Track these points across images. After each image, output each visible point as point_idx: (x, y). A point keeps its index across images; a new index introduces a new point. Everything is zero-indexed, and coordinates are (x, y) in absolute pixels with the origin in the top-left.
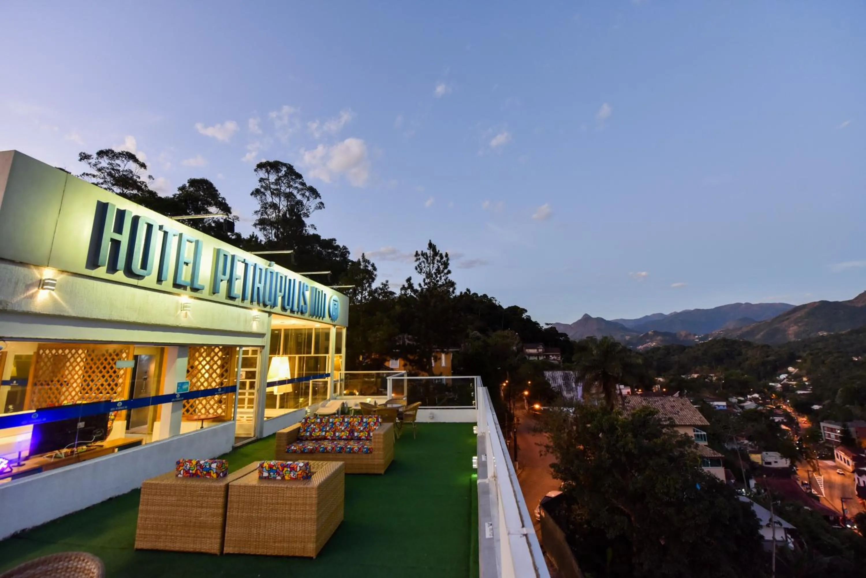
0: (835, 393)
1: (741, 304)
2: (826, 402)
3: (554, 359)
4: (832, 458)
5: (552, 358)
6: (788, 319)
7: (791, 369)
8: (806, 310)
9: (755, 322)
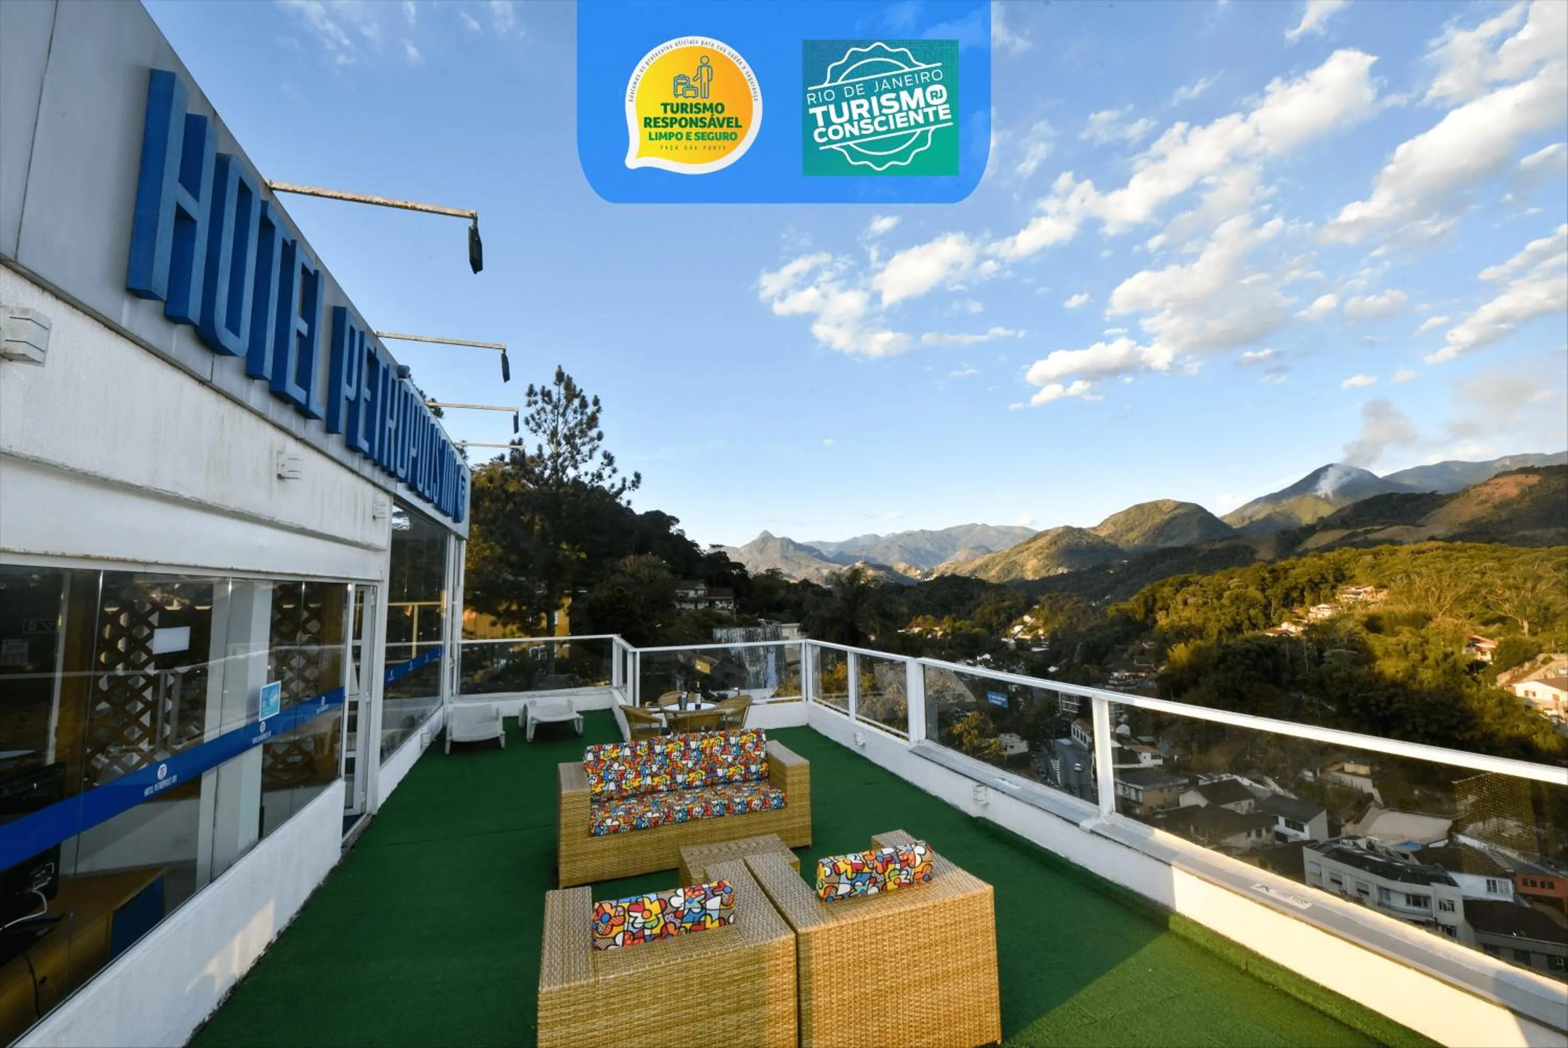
0: (1074, 650)
1: (977, 525)
2: (1064, 662)
3: (723, 608)
4: (1067, 735)
5: (719, 605)
6: (1027, 549)
7: (1027, 618)
8: (1048, 538)
9: (990, 552)
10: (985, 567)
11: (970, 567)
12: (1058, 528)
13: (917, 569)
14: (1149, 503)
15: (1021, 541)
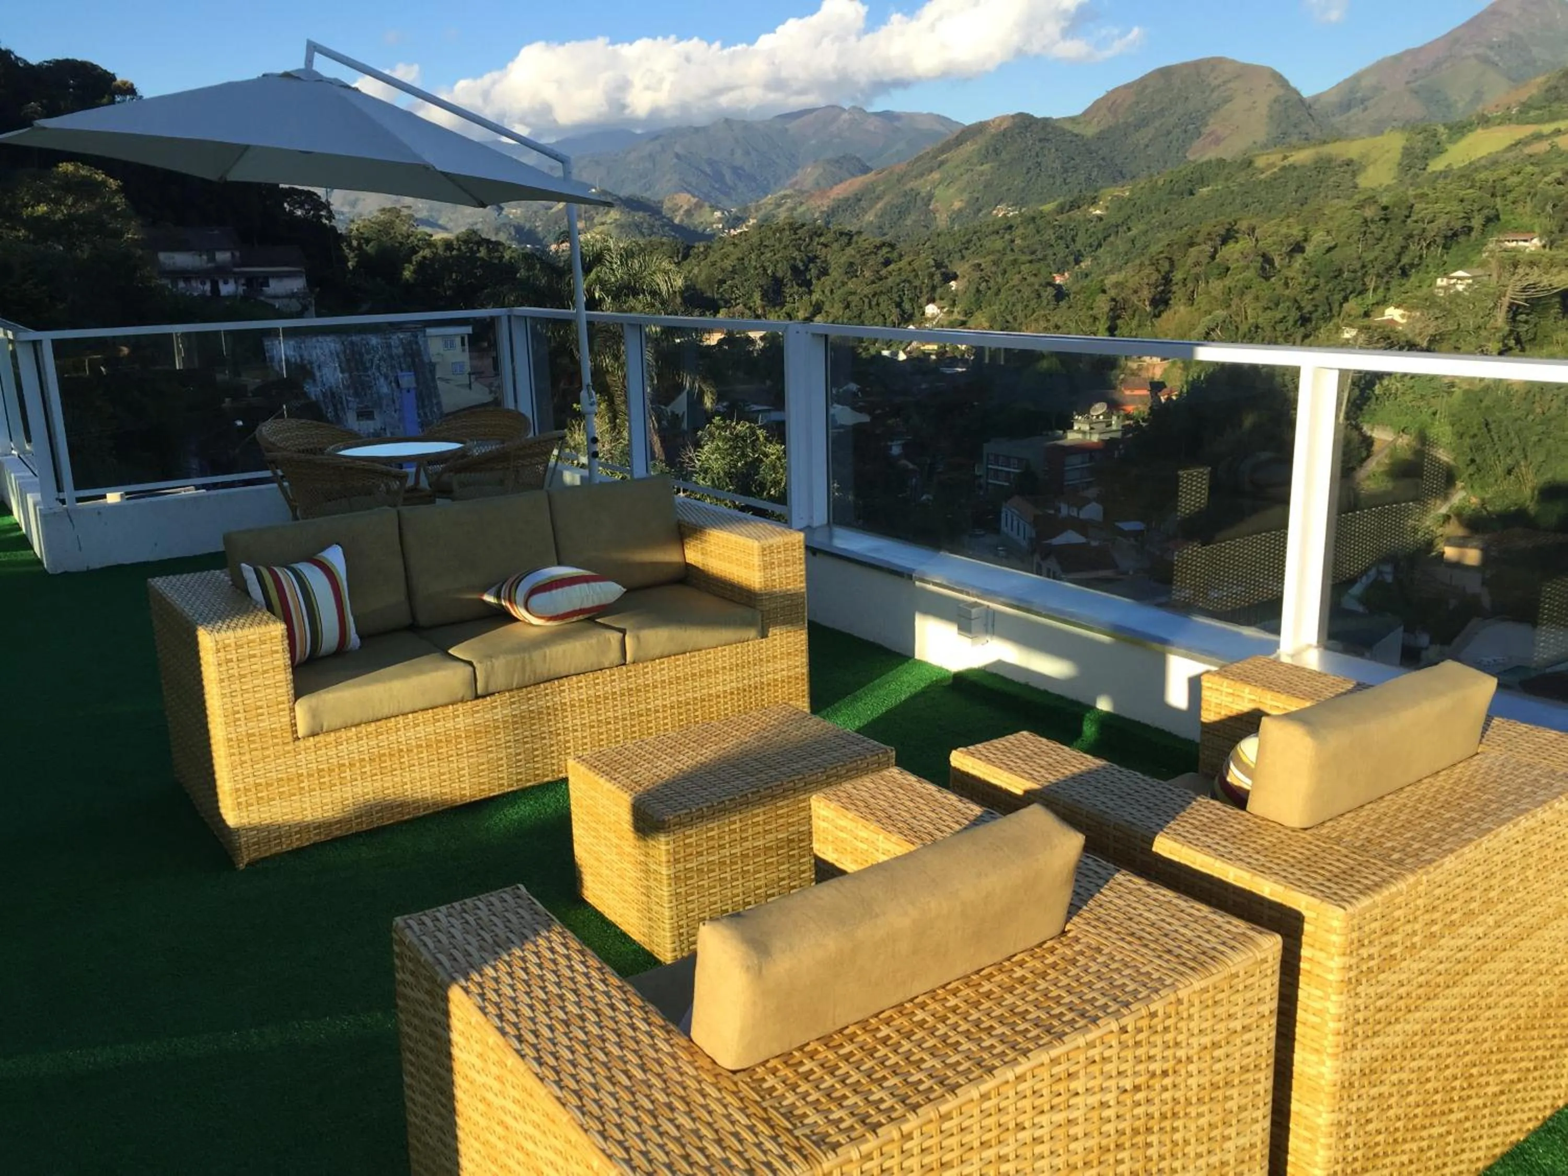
6: (940, 165)
8: (981, 141)
9: (866, 170)
10: (854, 203)
11: (824, 204)
12: (1004, 118)
13: (714, 208)
14: (1186, 65)
15: (929, 148)
